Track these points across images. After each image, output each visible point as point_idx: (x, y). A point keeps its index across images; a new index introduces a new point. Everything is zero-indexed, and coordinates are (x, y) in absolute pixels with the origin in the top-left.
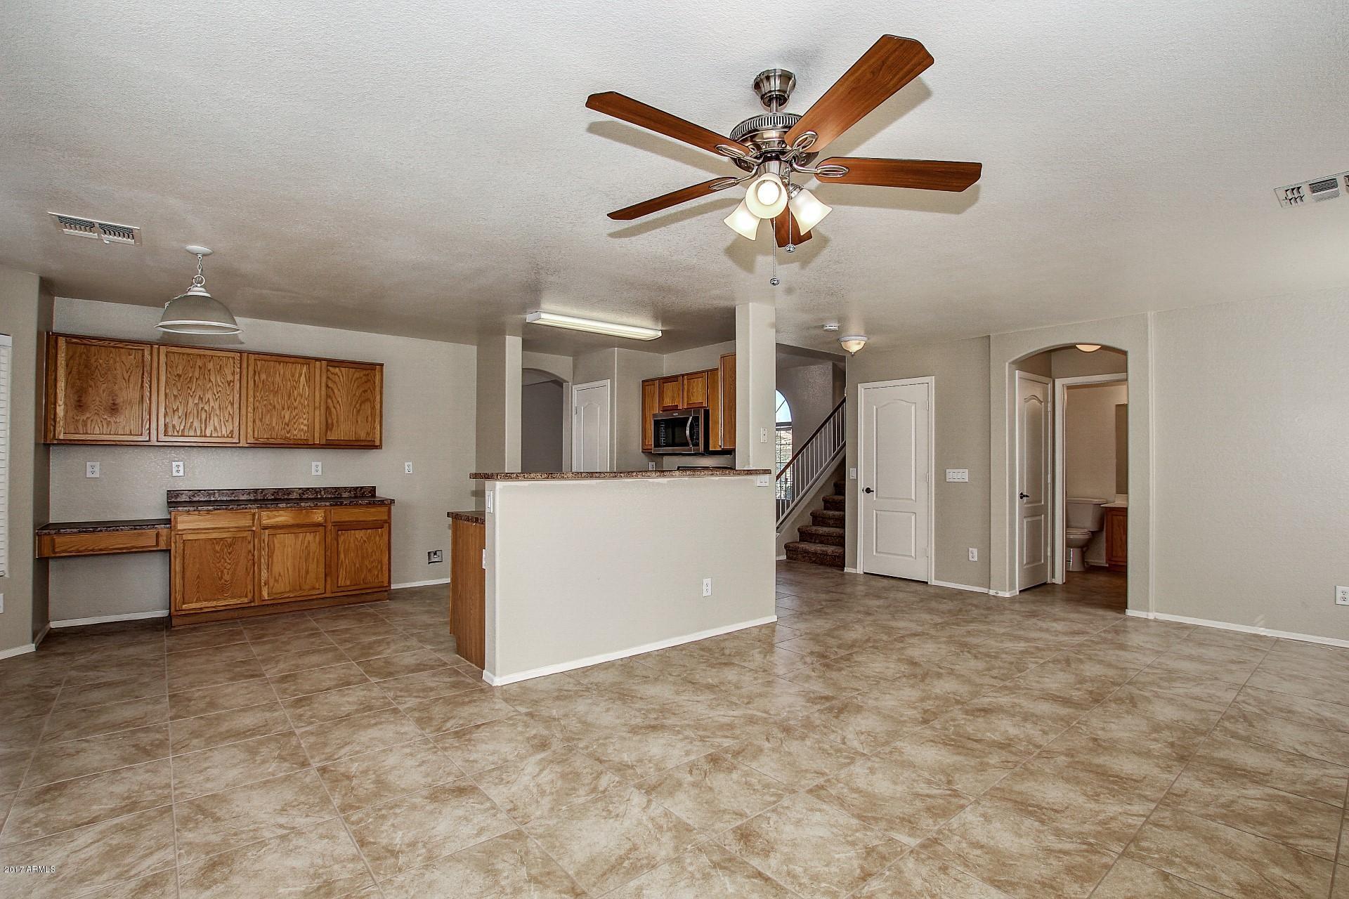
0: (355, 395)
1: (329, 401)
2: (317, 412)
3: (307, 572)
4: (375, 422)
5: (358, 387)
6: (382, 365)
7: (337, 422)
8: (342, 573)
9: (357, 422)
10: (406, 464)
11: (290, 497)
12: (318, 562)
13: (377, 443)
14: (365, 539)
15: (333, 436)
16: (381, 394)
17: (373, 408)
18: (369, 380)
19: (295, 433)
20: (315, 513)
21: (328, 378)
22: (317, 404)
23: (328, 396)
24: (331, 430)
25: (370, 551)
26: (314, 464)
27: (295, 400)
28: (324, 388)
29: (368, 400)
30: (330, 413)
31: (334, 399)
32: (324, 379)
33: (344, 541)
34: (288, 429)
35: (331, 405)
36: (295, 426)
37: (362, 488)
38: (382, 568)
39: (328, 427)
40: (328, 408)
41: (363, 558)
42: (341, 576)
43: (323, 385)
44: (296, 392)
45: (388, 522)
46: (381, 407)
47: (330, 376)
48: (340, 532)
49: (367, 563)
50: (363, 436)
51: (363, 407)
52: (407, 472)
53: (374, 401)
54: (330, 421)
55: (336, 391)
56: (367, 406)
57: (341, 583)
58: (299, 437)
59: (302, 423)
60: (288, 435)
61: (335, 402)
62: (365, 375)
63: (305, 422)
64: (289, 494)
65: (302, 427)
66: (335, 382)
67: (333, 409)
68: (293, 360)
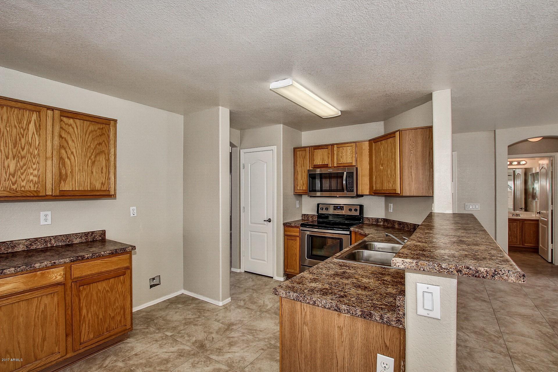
0: (90, 146)
1: (63, 151)
2: (49, 162)
3: (44, 340)
4: (109, 172)
5: (93, 139)
6: (115, 121)
7: (72, 172)
8: (85, 329)
9: (92, 172)
10: (131, 208)
11: (16, 250)
12: (57, 324)
13: (112, 193)
14: (108, 288)
15: (67, 187)
16: (115, 147)
17: (108, 160)
18: (103, 134)
19: (24, 184)
20: (53, 273)
21: (61, 128)
22: (49, 154)
23: (61, 147)
24: (65, 180)
25: (113, 299)
26: (42, 214)
27: (23, 149)
28: (56, 138)
29: (103, 152)
30: (64, 164)
31: (68, 150)
32: (57, 128)
33: (87, 295)
34: (14, 180)
35: (65, 156)
36: (23, 177)
37: (93, 233)
38: (124, 312)
39: (62, 177)
40: (61, 158)
41: (106, 307)
42: (83, 331)
43: (56, 134)
44: (23, 141)
45: (129, 268)
46: (115, 158)
47: (64, 126)
48: (81, 288)
49: (110, 312)
50: (98, 186)
51: (98, 158)
52: (132, 215)
53: (109, 154)
54: (63, 172)
55: (70, 142)
56: (102, 159)
57: (84, 338)
58: (27, 188)
59: (32, 174)
60: (14, 187)
61: (69, 152)
62: (99, 129)
63: (36, 172)
64: (13, 247)
65: (31, 177)
66: (69, 133)
67: (66, 160)
68: (19, 105)
